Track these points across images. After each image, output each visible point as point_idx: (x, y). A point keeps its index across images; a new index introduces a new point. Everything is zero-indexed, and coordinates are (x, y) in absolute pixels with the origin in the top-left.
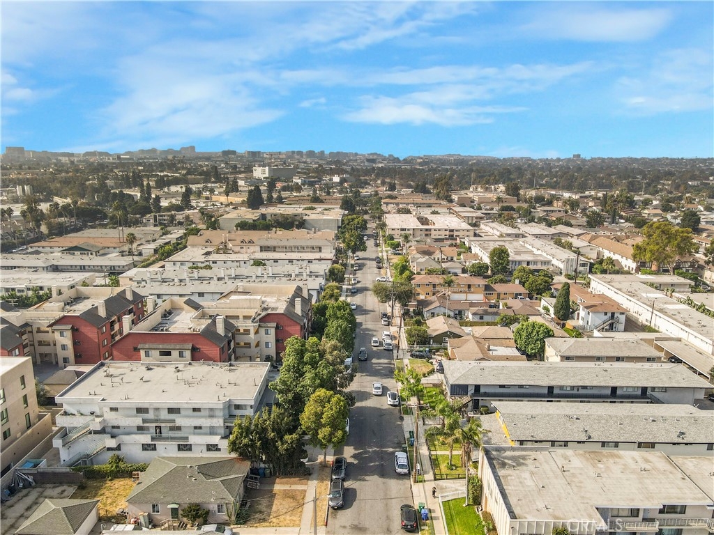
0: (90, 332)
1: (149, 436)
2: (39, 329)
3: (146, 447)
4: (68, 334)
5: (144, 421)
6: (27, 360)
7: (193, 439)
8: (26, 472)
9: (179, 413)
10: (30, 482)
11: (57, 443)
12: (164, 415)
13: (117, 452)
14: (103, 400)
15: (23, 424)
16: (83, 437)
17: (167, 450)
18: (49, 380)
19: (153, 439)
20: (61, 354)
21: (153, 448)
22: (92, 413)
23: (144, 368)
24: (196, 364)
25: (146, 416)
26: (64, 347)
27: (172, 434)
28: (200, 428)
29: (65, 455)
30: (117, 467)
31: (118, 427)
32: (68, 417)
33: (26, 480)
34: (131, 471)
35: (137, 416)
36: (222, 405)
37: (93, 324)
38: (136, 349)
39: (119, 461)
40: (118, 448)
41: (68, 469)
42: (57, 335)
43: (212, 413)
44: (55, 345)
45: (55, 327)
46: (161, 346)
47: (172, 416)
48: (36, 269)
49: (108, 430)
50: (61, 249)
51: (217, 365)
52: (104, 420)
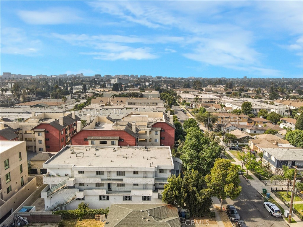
0: (55, 134)
1: (105, 191)
2: (26, 131)
3: (102, 198)
4: (43, 134)
5: (102, 180)
6: (23, 143)
7: (134, 193)
8: (23, 215)
9: (124, 175)
10: (25, 222)
11: (44, 195)
12: (114, 176)
13: (83, 201)
14: (74, 166)
15: (20, 183)
16: (60, 191)
17: (116, 200)
18: (33, 159)
19: (107, 192)
20: (38, 146)
21: (106, 198)
22: (66, 175)
23: (94, 150)
24: (125, 148)
25: (102, 177)
26: (40, 142)
27: (118, 189)
28: (137, 185)
29: (48, 204)
30: (85, 211)
31: (83, 184)
32: (51, 177)
33: (23, 220)
34: (94, 214)
35: (96, 177)
36: (154, 169)
37: (57, 129)
38: (86, 140)
39: (86, 207)
40: (84, 199)
41: (51, 213)
42: (36, 134)
43: (145, 175)
44: (35, 141)
45: (35, 130)
46: (101, 138)
47: (120, 177)
48: (19, 113)
49: (77, 186)
50: (30, 106)
51: (138, 148)
52: (75, 180)
